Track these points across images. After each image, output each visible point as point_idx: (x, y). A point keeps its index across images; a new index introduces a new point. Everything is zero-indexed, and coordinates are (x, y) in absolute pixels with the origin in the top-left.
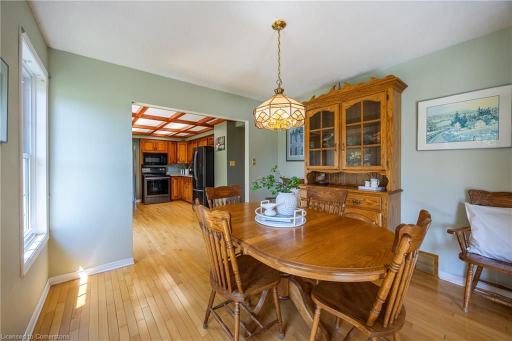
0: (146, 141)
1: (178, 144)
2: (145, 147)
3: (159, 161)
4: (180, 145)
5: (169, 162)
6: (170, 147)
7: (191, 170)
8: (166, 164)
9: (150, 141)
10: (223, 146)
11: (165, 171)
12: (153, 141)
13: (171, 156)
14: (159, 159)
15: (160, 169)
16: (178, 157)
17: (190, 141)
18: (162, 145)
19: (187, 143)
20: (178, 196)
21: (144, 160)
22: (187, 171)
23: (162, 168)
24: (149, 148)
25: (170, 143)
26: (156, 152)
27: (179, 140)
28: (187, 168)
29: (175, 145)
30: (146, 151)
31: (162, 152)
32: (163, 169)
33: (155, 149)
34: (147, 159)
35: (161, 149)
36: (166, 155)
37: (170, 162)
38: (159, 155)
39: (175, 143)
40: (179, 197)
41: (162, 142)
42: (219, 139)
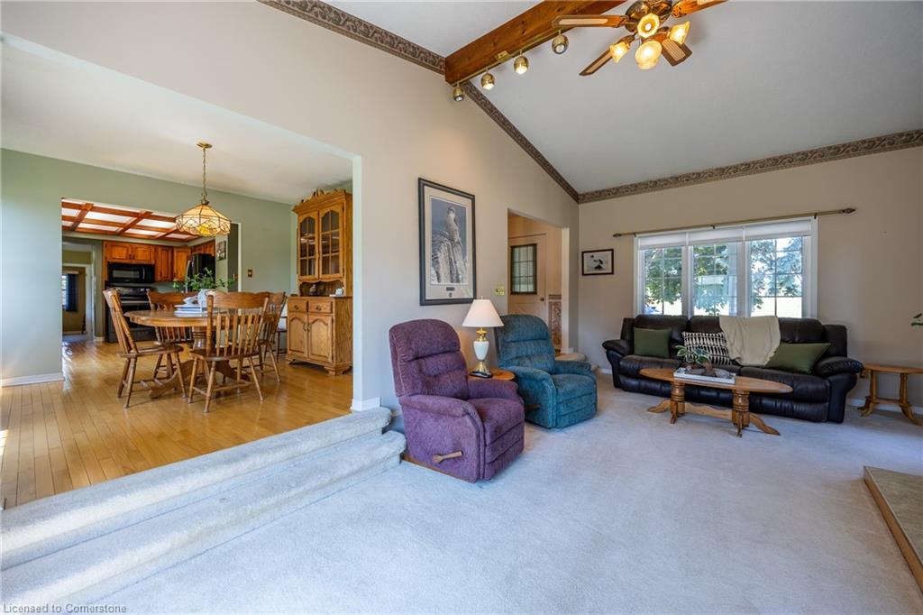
0: (114, 244)
1: (175, 250)
2: (111, 253)
3: (138, 277)
4: (178, 252)
6: (159, 253)
8: (153, 281)
9: (123, 244)
10: (223, 254)
12: (127, 245)
13: (161, 270)
14: (139, 273)
15: (142, 290)
16: (175, 271)
17: (195, 247)
18: (144, 251)
21: (110, 274)
23: (145, 288)
24: (120, 255)
25: (160, 249)
26: (134, 262)
27: (175, 245)
29: (169, 252)
30: (114, 261)
31: (145, 263)
32: (148, 290)
33: (132, 257)
34: (114, 272)
35: (142, 257)
36: (151, 268)
37: (159, 278)
38: (138, 267)
39: (168, 249)
41: (144, 246)
42: (220, 244)
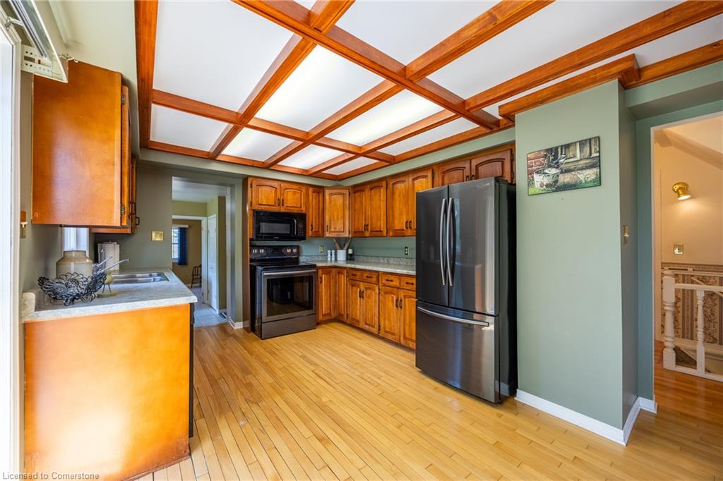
0: (261, 182)
1: (327, 192)
2: (256, 197)
3: (287, 232)
4: (331, 195)
5: (309, 233)
6: (311, 198)
7: (350, 251)
8: (303, 238)
9: (268, 183)
11: (298, 253)
12: (275, 184)
13: (312, 219)
14: (288, 225)
15: (289, 251)
16: (327, 223)
17: (354, 187)
18: (294, 193)
19: (346, 192)
20: (330, 314)
21: (257, 229)
22: (342, 255)
23: (291, 247)
24: (267, 199)
25: (311, 189)
26: (283, 210)
27: (328, 186)
28: (341, 248)
29: (321, 195)
30: (260, 208)
31: (295, 211)
32: (294, 251)
33: (281, 202)
34: (261, 225)
35: (292, 201)
36: (302, 217)
37: (311, 234)
38: (288, 218)
39: (319, 190)
40: (333, 315)
41: (295, 187)
